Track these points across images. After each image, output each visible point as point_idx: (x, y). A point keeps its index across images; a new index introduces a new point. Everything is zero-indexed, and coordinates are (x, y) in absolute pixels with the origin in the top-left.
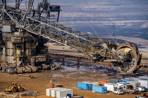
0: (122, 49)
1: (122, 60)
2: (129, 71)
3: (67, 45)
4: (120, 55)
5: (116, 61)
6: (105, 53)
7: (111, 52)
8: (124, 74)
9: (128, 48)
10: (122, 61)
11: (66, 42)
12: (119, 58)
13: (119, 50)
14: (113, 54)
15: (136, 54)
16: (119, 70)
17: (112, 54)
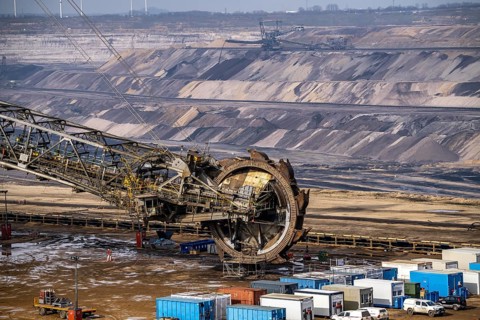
0: (237, 177)
1: (246, 214)
2: (264, 251)
3: (29, 167)
4: (236, 196)
5: (227, 217)
6: (179, 194)
7: (202, 189)
8: (248, 260)
9: (257, 174)
10: (245, 219)
11: (24, 157)
12: (235, 208)
13: (225, 182)
14: (209, 194)
15: (289, 193)
16: (226, 249)
17: (205, 193)
